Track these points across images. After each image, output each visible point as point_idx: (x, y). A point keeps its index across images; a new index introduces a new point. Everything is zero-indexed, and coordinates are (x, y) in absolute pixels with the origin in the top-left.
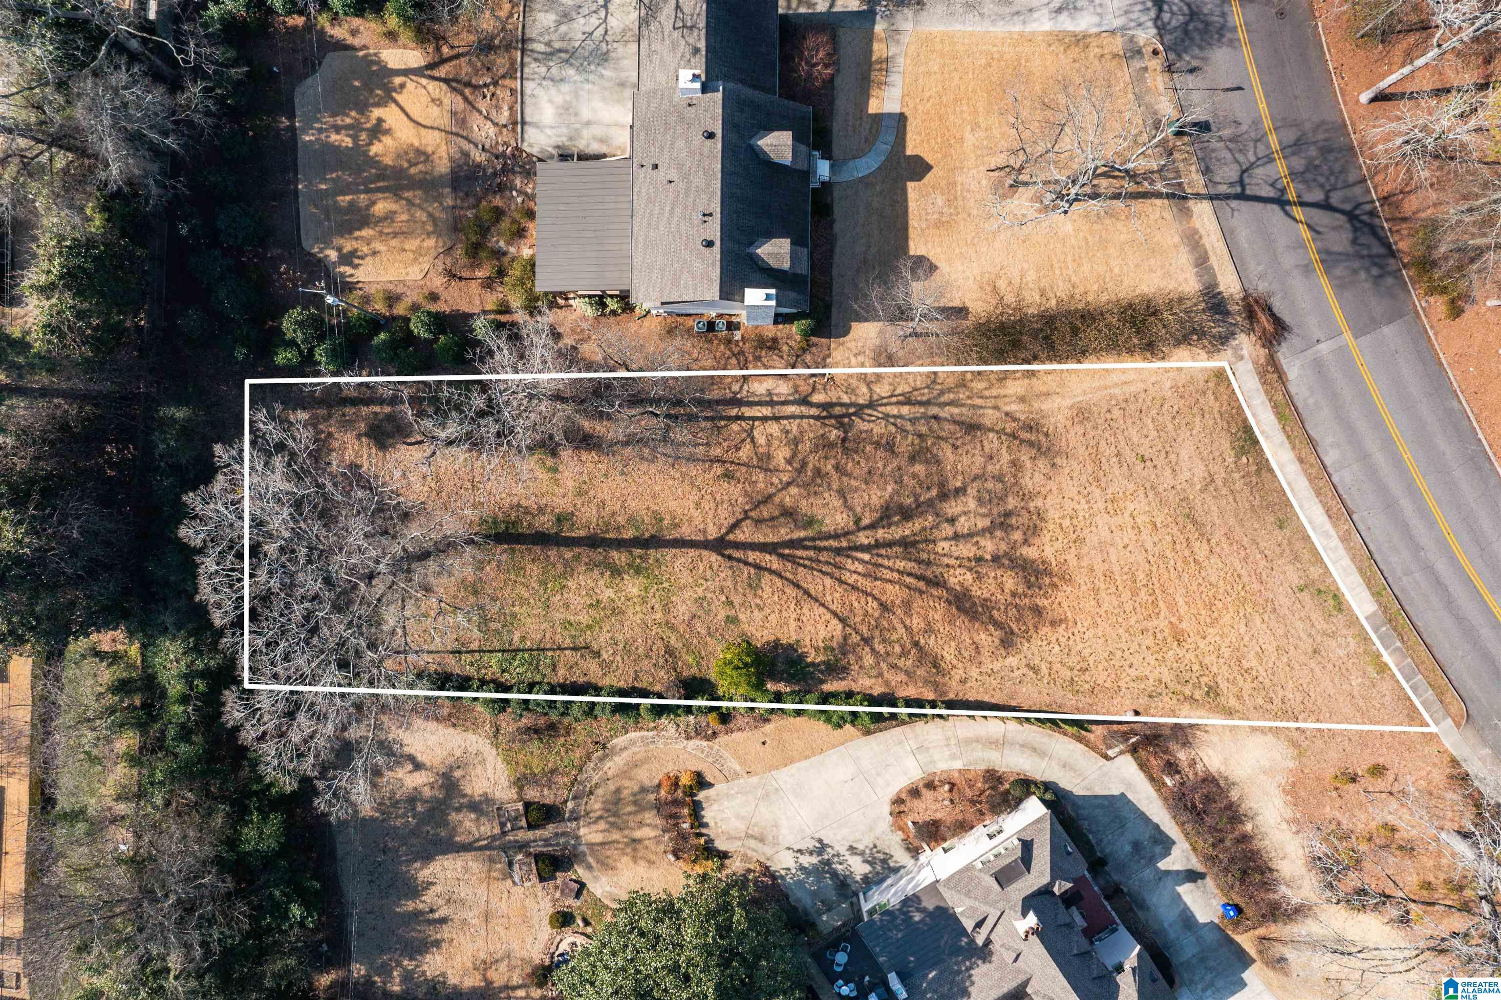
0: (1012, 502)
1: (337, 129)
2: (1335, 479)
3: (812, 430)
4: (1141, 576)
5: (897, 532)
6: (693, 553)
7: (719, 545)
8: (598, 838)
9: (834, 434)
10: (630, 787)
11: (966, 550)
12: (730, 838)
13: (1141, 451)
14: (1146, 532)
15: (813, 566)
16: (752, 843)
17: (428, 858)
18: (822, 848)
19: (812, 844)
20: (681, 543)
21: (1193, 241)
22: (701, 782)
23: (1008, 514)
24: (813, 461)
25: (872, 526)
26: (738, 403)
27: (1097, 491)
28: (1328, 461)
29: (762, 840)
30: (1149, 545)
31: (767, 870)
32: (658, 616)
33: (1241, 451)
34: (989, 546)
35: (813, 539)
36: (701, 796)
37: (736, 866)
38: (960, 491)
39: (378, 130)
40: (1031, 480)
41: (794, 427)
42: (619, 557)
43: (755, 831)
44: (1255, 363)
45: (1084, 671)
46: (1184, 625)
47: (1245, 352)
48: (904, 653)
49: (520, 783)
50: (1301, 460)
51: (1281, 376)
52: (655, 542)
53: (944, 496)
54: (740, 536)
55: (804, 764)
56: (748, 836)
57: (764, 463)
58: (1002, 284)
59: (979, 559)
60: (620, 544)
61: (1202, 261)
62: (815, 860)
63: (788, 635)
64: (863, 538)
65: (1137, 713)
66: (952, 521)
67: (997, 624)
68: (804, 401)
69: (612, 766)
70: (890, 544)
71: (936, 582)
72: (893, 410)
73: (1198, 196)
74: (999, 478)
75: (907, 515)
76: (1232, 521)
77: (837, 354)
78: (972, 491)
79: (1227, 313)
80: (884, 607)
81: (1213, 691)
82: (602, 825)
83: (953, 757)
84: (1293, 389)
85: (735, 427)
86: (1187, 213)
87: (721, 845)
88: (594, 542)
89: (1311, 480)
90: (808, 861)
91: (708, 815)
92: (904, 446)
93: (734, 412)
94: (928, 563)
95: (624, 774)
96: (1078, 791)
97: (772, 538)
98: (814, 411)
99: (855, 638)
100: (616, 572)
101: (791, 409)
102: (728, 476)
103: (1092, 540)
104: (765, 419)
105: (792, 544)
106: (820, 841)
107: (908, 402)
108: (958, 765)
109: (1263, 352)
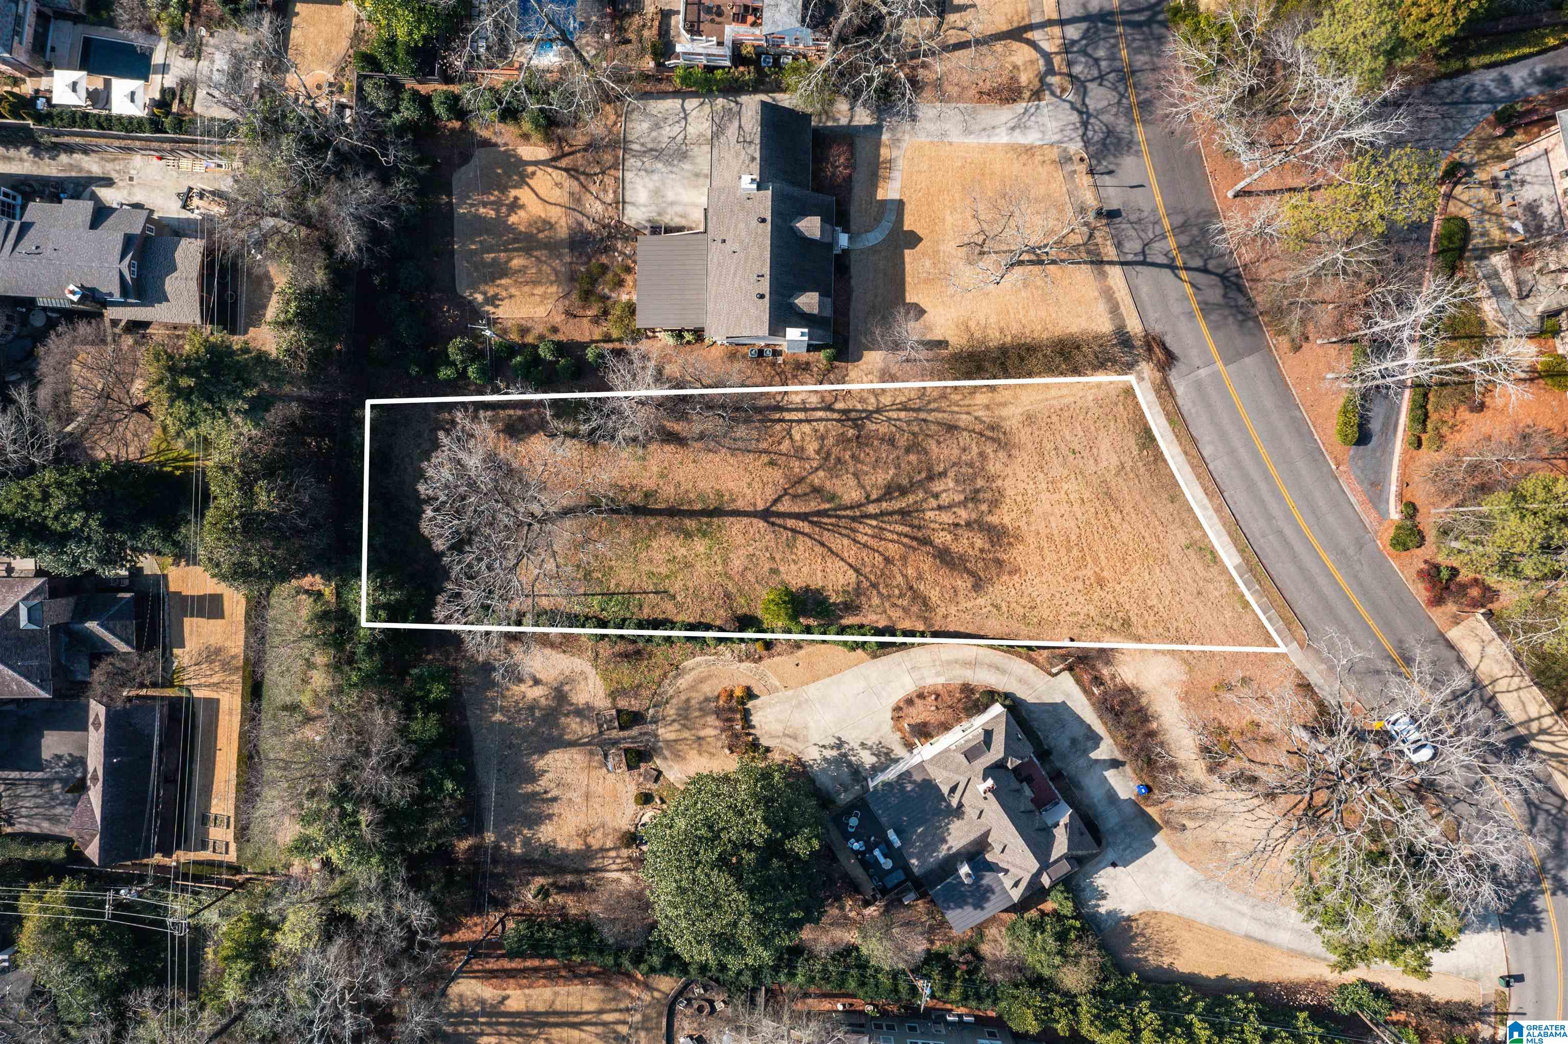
0: (980, 483)
2: (1211, 467)
3: (835, 429)
4: (1073, 537)
5: (897, 505)
6: (746, 520)
7: (766, 515)
8: (672, 736)
9: (851, 433)
10: (696, 698)
11: (946, 518)
12: (772, 737)
13: (1072, 446)
14: (1076, 506)
15: (835, 529)
16: (788, 741)
17: (543, 752)
18: (840, 744)
19: (833, 741)
20: (738, 513)
21: (1108, 295)
22: (750, 694)
23: (977, 491)
24: (835, 451)
25: (878, 500)
26: (781, 409)
27: (1041, 476)
28: (1205, 454)
29: (795, 738)
30: (1079, 515)
31: (799, 761)
32: (719, 568)
33: (1143, 447)
34: (964, 514)
35: (835, 510)
36: (750, 705)
37: (776, 757)
38: (943, 474)
40: (993, 467)
41: (821, 427)
42: (690, 524)
43: (790, 732)
44: (1153, 383)
45: (1033, 608)
46: (1105, 574)
47: (1146, 375)
48: (901, 596)
49: (613, 695)
50: (1186, 453)
51: (1172, 393)
52: (715, 512)
53: (930, 478)
54: (780, 508)
55: (827, 680)
56: (785, 735)
57: (799, 453)
58: (972, 324)
59: (956, 525)
60: (692, 514)
61: (1114, 310)
62: (835, 753)
63: (817, 582)
64: (872, 509)
65: (1072, 640)
66: (936, 496)
67: (972, 573)
68: (829, 408)
69: (683, 682)
70: (891, 514)
71: (926, 542)
72: (894, 415)
73: (1111, 263)
74: (971, 465)
75: (903, 492)
76: (1138, 497)
77: (853, 374)
78: (952, 474)
79: (1133, 347)
80: (888, 560)
81: (1126, 623)
82: (676, 726)
83: (938, 674)
84: (1180, 402)
85: (778, 427)
86: (1104, 275)
87: (764, 742)
88: (672, 512)
89: (1193, 467)
90: (830, 754)
91: (755, 719)
92: (902, 442)
93: (777, 416)
94: (919, 528)
95: (692, 688)
96: (1031, 699)
97: (804, 509)
98: (836, 416)
99: (865, 584)
100: (688, 535)
101: (820, 414)
102: (772, 463)
103: (1038, 511)
104: (800, 421)
105: (819, 513)
106: (839, 739)
107: (905, 409)
108: (941, 680)
109: (1158, 375)
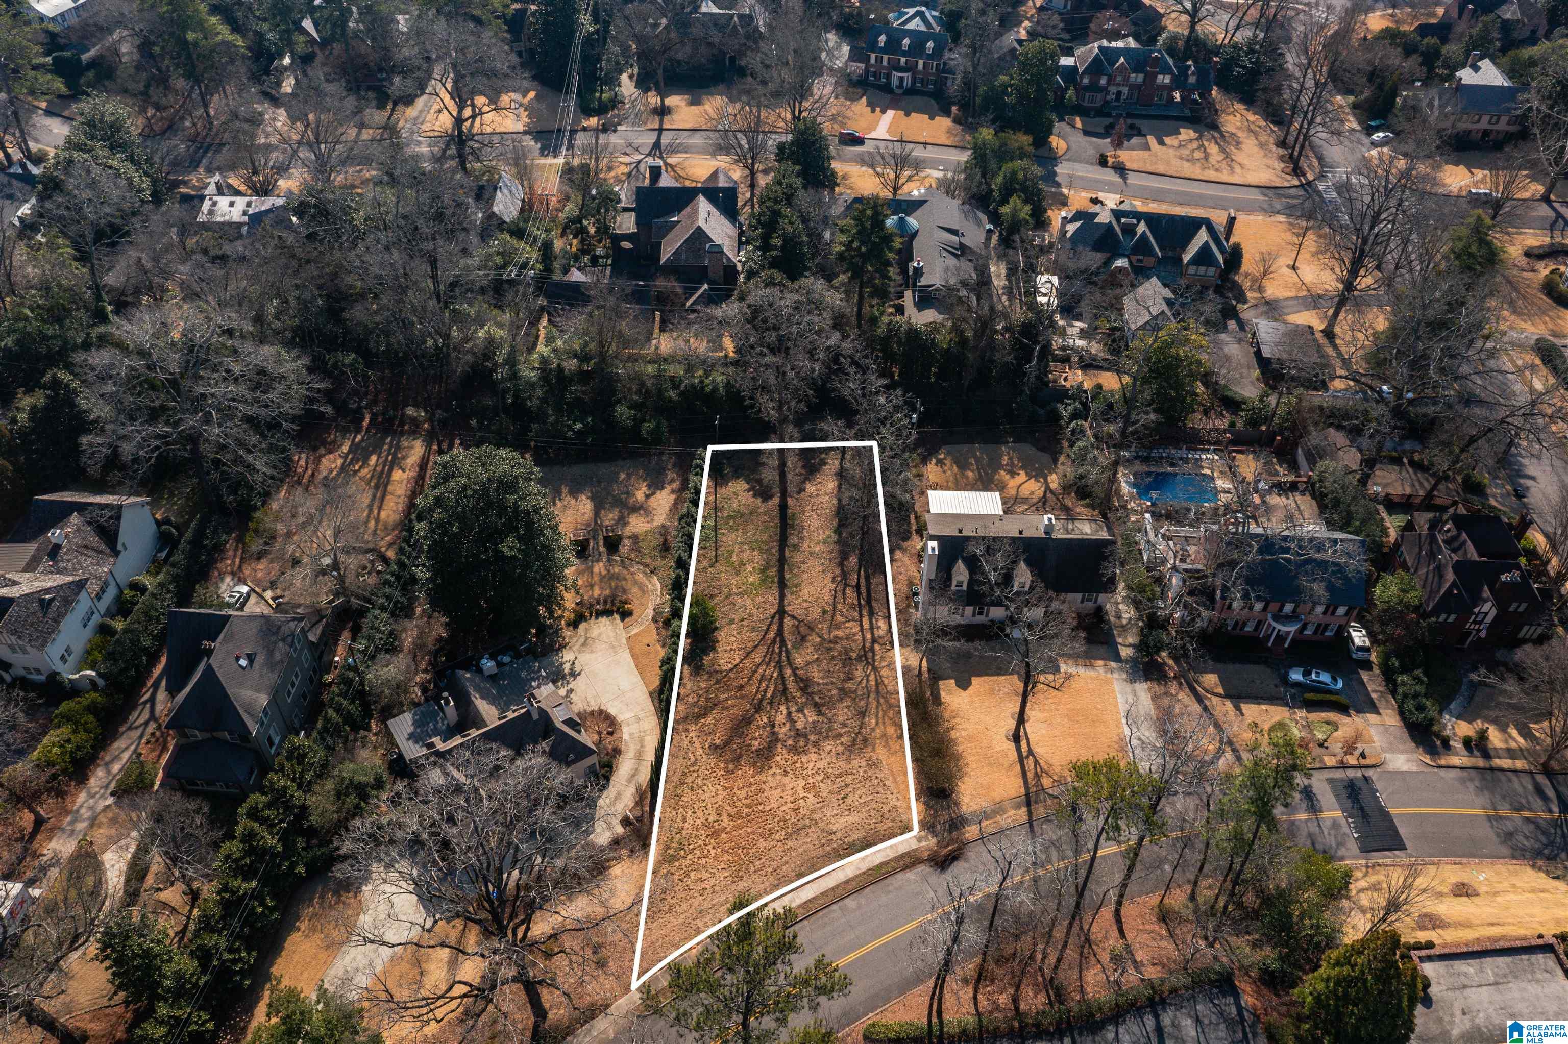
0: (812, 738)
1: (1010, 459)
3: (856, 646)
4: (761, 808)
5: (791, 685)
6: (776, 602)
7: (781, 612)
8: (596, 570)
9: (854, 655)
10: (628, 585)
11: (780, 718)
12: (587, 629)
13: (851, 796)
14: (792, 806)
15: (770, 652)
16: (582, 640)
18: (574, 675)
19: (577, 669)
20: (782, 597)
22: (625, 614)
23: (805, 736)
24: (838, 647)
25: (795, 675)
26: (871, 614)
27: (820, 778)
29: (584, 644)
30: (783, 809)
31: (563, 646)
32: (735, 590)
33: (851, 843)
34: (783, 731)
35: (787, 651)
36: (617, 616)
37: (567, 633)
38: (820, 713)
39: (1013, 474)
40: (828, 746)
41: (859, 637)
42: (773, 572)
43: (590, 641)
47: (924, 843)
48: (707, 699)
49: (635, 537)
50: (847, 882)
51: (906, 868)
52: (782, 585)
53: (816, 705)
54: (788, 621)
55: (632, 665)
56: (587, 638)
57: (834, 625)
58: (958, 720)
59: (773, 726)
60: (781, 572)
62: (567, 671)
63: (721, 647)
64: (788, 672)
65: (660, 822)
66: (801, 710)
67: (727, 743)
68: (874, 641)
69: (640, 577)
70: (784, 683)
71: (758, 709)
72: (872, 677)
73: (1030, 813)
74: (830, 729)
75: (804, 690)
77: (906, 650)
78: (821, 719)
79: (950, 832)
80: (741, 687)
82: (604, 572)
83: (631, 734)
85: (856, 614)
87: (583, 626)
88: (782, 561)
89: (833, 889)
90: (567, 668)
91: (604, 620)
92: (850, 685)
93: (865, 613)
94: (771, 703)
95: (635, 582)
96: (600, 802)
97: (786, 635)
98: (868, 645)
99: (719, 676)
100: (763, 571)
101: (869, 636)
102: (824, 612)
103: (786, 780)
104: (861, 625)
105: (783, 643)
106: (579, 674)
107: (877, 685)
108: (626, 736)
109: (925, 855)
